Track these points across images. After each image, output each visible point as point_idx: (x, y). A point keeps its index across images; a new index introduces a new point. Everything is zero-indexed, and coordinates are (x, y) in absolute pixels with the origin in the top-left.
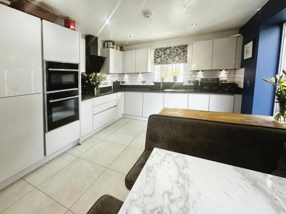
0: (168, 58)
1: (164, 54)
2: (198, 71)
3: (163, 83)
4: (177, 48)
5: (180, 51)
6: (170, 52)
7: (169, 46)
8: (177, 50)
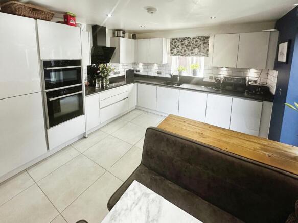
0: (186, 50)
1: (181, 45)
4: (197, 39)
5: (200, 43)
6: (189, 43)
7: (187, 37)
8: (197, 41)
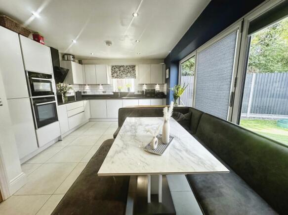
0: (122, 74)
2: (143, 84)
3: (121, 93)
4: (128, 67)
5: (131, 69)
6: (124, 69)
7: (122, 65)
